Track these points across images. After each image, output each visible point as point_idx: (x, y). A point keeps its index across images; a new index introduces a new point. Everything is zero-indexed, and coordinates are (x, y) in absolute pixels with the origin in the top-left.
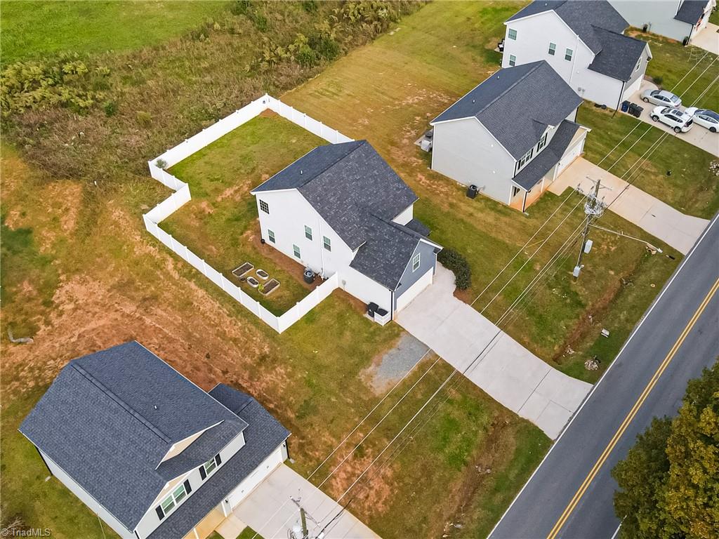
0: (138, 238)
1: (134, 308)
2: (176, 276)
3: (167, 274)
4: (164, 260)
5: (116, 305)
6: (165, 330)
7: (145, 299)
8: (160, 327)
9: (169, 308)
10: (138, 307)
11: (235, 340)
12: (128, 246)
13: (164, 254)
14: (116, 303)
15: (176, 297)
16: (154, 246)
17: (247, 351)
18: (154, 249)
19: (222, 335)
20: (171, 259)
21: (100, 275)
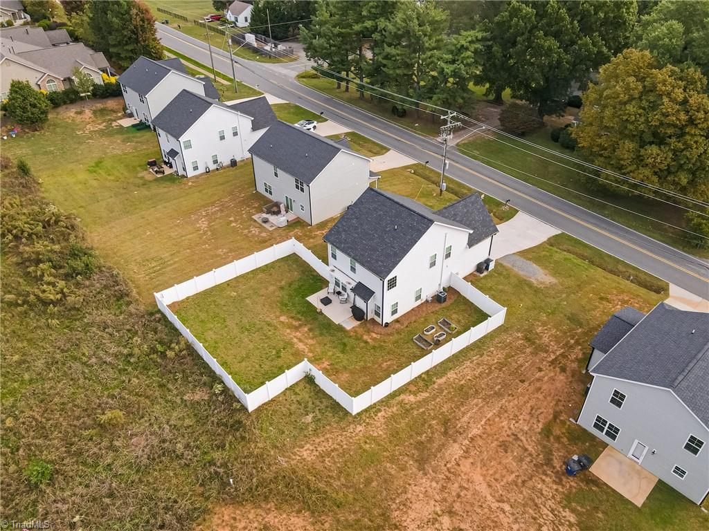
0: (359, 428)
1: (456, 446)
2: (425, 395)
3: (420, 404)
4: (401, 403)
5: (448, 465)
6: (488, 416)
7: (445, 433)
8: (484, 420)
9: (462, 409)
10: (455, 441)
11: (508, 356)
12: (366, 442)
13: (394, 402)
14: (445, 465)
15: (451, 399)
16: (380, 410)
17: (521, 350)
18: (383, 413)
19: (501, 366)
20: (402, 397)
21: (398, 483)
